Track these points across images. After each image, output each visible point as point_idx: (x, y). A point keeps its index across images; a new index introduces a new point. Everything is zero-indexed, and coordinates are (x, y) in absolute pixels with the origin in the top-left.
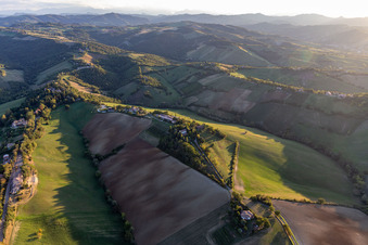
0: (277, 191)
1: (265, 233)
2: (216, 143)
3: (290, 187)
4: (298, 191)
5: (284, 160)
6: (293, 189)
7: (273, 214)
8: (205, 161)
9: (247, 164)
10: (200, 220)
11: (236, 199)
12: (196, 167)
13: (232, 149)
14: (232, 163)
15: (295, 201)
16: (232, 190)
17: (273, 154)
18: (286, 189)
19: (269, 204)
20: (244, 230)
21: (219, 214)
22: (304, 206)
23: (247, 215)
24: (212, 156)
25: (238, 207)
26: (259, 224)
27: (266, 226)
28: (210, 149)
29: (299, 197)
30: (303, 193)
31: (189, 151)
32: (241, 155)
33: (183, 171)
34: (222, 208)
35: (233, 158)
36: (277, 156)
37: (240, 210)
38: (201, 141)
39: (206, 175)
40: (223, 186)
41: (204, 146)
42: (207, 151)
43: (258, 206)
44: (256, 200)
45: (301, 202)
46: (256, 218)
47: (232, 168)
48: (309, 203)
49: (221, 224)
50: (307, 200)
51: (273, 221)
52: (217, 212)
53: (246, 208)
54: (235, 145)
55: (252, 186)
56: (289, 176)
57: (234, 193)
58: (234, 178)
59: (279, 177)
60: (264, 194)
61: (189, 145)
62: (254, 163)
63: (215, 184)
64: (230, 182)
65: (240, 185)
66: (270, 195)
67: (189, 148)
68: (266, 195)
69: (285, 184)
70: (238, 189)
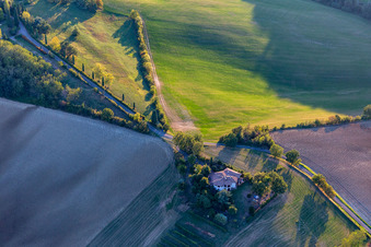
0: (274, 113)
1: (279, 208)
2: (80, 26)
3: (295, 100)
4: (315, 105)
5: (264, 41)
6: (304, 103)
7: (282, 163)
8: (73, 79)
9: (180, 68)
10: (112, 228)
11: (188, 149)
12: (51, 100)
13: (130, 34)
14: (143, 70)
15: (318, 125)
16: (170, 135)
17: (223, 28)
18: (287, 104)
19: (267, 145)
20: (231, 215)
21: (157, 200)
22: (339, 131)
23: (224, 181)
24: (82, 59)
25: (199, 168)
26: (259, 191)
27: (278, 189)
28: (73, 45)
29: (324, 116)
30: (327, 106)
31: (17, 61)
32: (156, 46)
33: (16, 121)
34: (158, 183)
35: (141, 60)
36: (243, 33)
37: (206, 173)
38: (37, 30)
39: (86, 114)
40: (142, 130)
41: (55, 40)
42: (64, 54)
43: (244, 153)
44: (234, 142)
45: (331, 125)
46: (248, 181)
47: (147, 84)
48: (346, 122)
49: (169, 220)
50: (342, 117)
51: (287, 177)
52: (151, 196)
53: (218, 166)
54: (131, 26)
55: (211, 114)
56: (283, 77)
57: (178, 139)
58: (162, 106)
59: (263, 84)
60: (250, 126)
61: (10, 47)
62: (195, 61)
63: (119, 131)
64: (157, 117)
65: (183, 119)
66: (262, 124)
67: (14, 55)
68: (252, 126)
69: (282, 95)
70: (181, 128)
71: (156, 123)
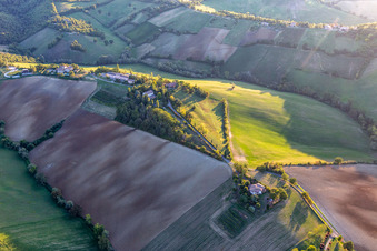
0: (287, 156)
1: (282, 207)
2: (197, 104)
3: (300, 150)
4: (310, 154)
5: (288, 118)
6: (304, 152)
7: (287, 184)
8: (189, 130)
9: (243, 128)
10: (198, 206)
11: (240, 171)
12: (178, 139)
13: (220, 110)
14: (224, 128)
15: (309, 165)
16: (232, 163)
17: (272, 111)
18: (295, 152)
19: (281, 173)
20: (257, 208)
21: (221, 195)
22: (320, 169)
23: (256, 189)
24: (195, 121)
25: (244, 181)
26: (273, 197)
27: (283, 197)
28: (192, 113)
29: (313, 160)
30: (316, 155)
31: (164, 119)
32: (233, 117)
33: (159, 148)
34: (223, 186)
35: (224, 123)
36: (277, 113)
37: (247, 185)
38: (176, 104)
39: (193, 148)
40: (219, 159)
41: (183, 110)
42: (187, 117)
43: (268, 176)
44: (264, 170)
45: (316, 165)
46: (268, 191)
47: (225, 136)
48: (325, 165)
49: (225, 206)
50: (323, 162)
51: (289, 191)
52: (218, 193)
53: (254, 181)
54: (222, 105)
55: (255, 154)
56: (295, 136)
57: (235, 165)
58: (231, 147)
59: (284, 140)
60: (273, 162)
61: (162, 112)
62: (251, 126)
63: (207, 158)
64: (227, 153)
65: (240, 155)
66: (280, 162)
67: (163, 116)
68: (274, 162)
69: (293, 147)
70: (239, 160)
71: (226, 155)
